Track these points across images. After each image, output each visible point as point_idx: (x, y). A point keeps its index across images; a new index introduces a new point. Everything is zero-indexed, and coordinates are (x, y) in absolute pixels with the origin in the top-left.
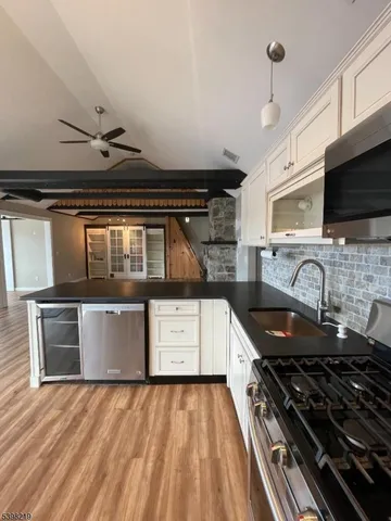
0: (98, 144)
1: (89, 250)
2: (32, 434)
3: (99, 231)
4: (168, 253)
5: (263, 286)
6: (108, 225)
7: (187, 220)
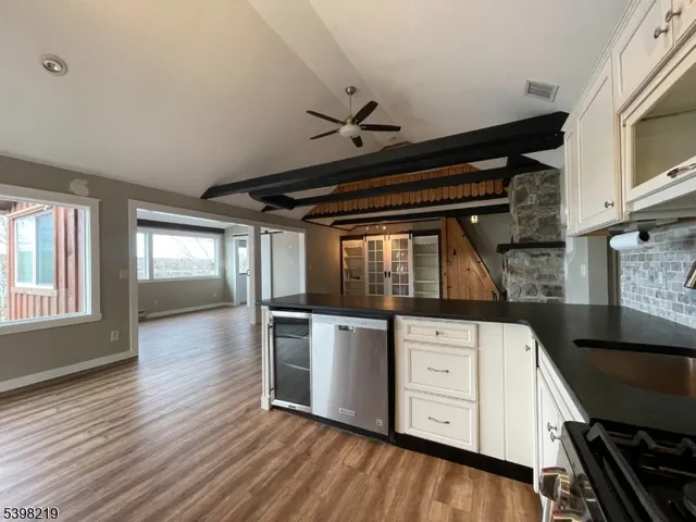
0: (348, 130)
1: (345, 266)
2: (250, 461)
3: (356, 243)
4: (444, 271)
5: (624, 313)
6: (366, 235)
7: (474, 219)
